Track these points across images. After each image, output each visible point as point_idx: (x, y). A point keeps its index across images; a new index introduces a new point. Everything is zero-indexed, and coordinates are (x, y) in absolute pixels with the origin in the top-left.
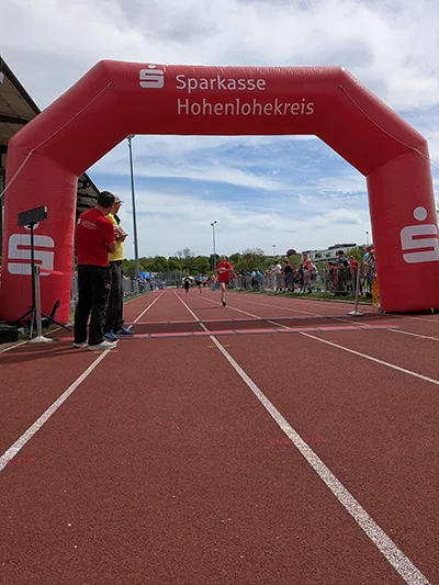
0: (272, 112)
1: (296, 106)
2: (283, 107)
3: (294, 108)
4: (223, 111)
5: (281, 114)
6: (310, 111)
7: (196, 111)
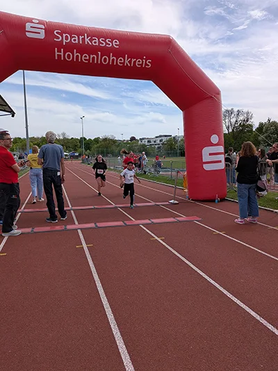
0: (124, 63)
1: (139, 61)
2: (131, 60)
3: (138, 62)
4: (89, 60)
5: (129, 65)
6: (149, 65)
7: (69, 58)
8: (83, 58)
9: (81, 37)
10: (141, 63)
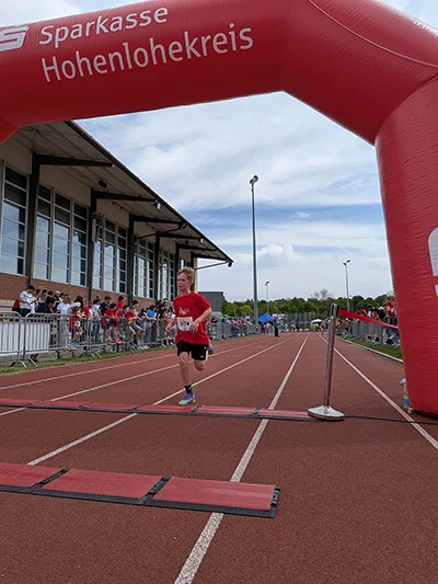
0: (183, 54)
1: (220, 39)
2: (199, 43)
3: (219, 41)
4: (108, 66)
5: (198, 55)
6: (247, 43)
7: (70, 74)
8: (96, 65)
9: (89, 25)
10: (225, 42)
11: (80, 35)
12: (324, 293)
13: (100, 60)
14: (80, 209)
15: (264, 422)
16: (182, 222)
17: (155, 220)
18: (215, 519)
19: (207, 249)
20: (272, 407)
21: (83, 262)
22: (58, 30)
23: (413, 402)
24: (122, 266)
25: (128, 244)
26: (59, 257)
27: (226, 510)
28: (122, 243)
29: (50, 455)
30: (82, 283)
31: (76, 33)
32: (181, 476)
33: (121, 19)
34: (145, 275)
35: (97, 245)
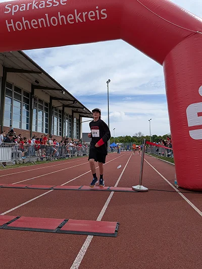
1: (92, 14)
4: (38, 25)
5: (81, 21)
6: (104, 16)
7: (20, 28)
8: (32, 24)
9: (28, 5)
10: (94, 15)
11: (24, 9)
12: (140, 133)
13: (34, 22)
14: (26, 94)
15: (112, 193)
16: (75, 100)
17: (62, 99)
18: (89, 238)
19: (87, 113)
20: (116, 186)
21: (27, 119)
22: (14, 7)
23: (179, 182)
24: (47, 121)
25: (49, 110)
26: (16, 116)
27: (94, 234)
28: (46, 110)
29: (12, 210)
30: (27, 128)
31: (23, 8)
32: (73, 219)
33: (44, 2)
34: (57, 125)
35: (34, 111)
